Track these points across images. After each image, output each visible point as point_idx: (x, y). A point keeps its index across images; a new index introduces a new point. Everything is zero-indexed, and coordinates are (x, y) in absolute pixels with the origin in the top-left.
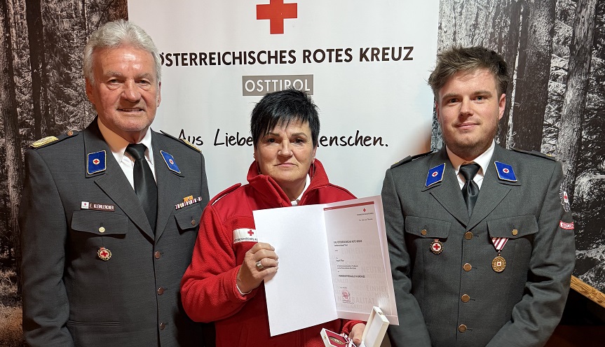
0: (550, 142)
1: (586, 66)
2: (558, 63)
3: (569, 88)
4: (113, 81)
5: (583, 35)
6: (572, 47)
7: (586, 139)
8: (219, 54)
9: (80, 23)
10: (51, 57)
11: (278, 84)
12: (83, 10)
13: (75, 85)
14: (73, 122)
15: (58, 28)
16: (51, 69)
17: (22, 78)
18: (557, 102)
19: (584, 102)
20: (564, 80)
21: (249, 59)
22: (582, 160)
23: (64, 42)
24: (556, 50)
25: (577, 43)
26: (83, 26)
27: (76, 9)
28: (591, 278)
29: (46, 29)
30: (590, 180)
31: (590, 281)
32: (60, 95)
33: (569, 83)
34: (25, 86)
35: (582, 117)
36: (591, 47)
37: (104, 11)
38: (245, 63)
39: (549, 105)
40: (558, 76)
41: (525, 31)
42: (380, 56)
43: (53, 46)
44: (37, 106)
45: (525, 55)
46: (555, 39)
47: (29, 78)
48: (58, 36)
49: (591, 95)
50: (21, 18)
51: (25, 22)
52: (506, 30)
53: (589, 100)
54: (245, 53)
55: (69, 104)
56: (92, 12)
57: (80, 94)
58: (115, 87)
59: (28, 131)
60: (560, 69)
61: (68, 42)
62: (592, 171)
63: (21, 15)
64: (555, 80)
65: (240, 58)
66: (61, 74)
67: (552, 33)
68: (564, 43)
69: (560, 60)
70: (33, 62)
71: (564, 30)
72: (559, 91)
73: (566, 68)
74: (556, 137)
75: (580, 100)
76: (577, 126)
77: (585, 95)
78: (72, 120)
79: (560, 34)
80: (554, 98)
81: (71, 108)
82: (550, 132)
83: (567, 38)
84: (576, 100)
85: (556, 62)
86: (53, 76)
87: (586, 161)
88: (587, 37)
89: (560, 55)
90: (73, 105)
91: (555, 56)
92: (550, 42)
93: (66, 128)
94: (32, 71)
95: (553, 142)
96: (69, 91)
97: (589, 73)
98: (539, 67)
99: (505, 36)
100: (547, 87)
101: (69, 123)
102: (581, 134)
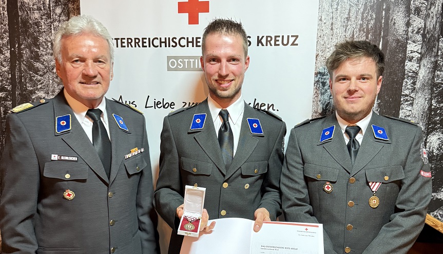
0: (407, 108)
1: (435, 50)
2: (414, 48)
3: (422, 67)
4: (77, 61)
5: (432, 26)
6: (424, 36)
7: (435, 106)
8: (149, 39)
9: (47, 14)
10: (25, 39)
12: (49, 5)
13: (42, 60)
14: (41, 88)
15: (30, 18)
16: (25, 48)
17: (3, 54)
18: (412, 77)
19: (433, 78)
20: (418, 61)
21: (172, 44)
22: (433, 123)
23: (34, 28)
24: (411, 37)
25: (428, 33)
26: (49, 17)
27: (44, 4)
28: (440, 215)
29: (21, 19)
30: (439, 139)
32: (31, 67)
33: (422, 63)
34: (5, 61)
35: (432, 89)
36: (439, 36)
37: (65, 5)
38: (169, 46)
39: (406, 80)
40: (413, 57)
41: (387, 23)
42: (273, 42)
43: (26, 31)
44: (13, 75)
45: (388, 41)
46: (410, 29)
47: (8, 55)
48: (30, 24)
49: (439, 72)
50: (3, 10)
51: (6, 13)
52: (372, 22)
53: (438, 76)
54: (169, 38)
55: (37, 74)
56: (56, 6)
57: (46, 67)
58: (78, 66)
59: (6, 94)
60: (414, 52)
61: (38, 28)
62: (440, 131)
63: (3, 7)
64: (410, 61)
65: (165, 43)
66: (32, 52)
67: (408, 24)
68: (418, 33)
69: (414, 45)
70: (12, 42)
71: (418, 22)
72: (414, 70)
73: (420, 51)
74: (412, 104)
75: (430, 76)
76: (428, 96)
77: (434, 72)
78: (39, 86)
79: (414, 26)
80: (410, 74)
81: (39, 78)
82: (407, 101)
83: (420, 29)
84: (427, 76)
85: (411, 47)
86: (26, 53)
87: (435, 123)
88: (436, 28)
89: (414, 42)
90: (41, 76)
91: (410, 42)
92: (407, 31)
93: (35, 93)
94: (10, 49)
95: (409, 108)
96: (37, 65)
97: (437, 55)
98: (398, 50)
99: (371, 27)
100: (404, 66)
101: (37, 89)
102: (431, 102)
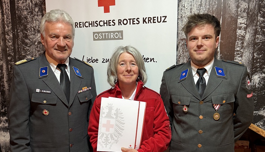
0: (239, 59)
1: (255, 22)
2: (241, 21)
3: (247, 33)
4: (54, 37)
5: (253, 7)
6: (248, 13)
7: (256, 57)
8: (83, 22)
9: (31, 12)
10: (20, 27)
11: (108, 35)
12: (32, 6)
13: (29, 38)
14: (29, 54)
15: (22, 14)
16: (20, 31)
17: (9, 36)
18: (241, 39)
19: (255, 39)
20: (244, 29)
21: (95, 25)
22: (255, 67)
23: (24, 20)
24: (240, 15)
25: (250, 11)
26: (32, 13)
27: (29, 6)
28: (261, 125)
29: (17, 15)
30: (259, 77)
31: (261, 126)
32: (23, 42)
33: (247, 30)
34: (10, 39)
35: (254, 46)
36: (257, 13)
37: (40, 6)
39: (237, 41)
40: (241, 27)
41: (225, 7)
42: (152, 21)
43: (21, 22)
44: (15, 47)
45: (225, 18)
46: (239, 10)
47: (11, 36)
48: (22, 18)
49: (258, 36)
50: (8, 11)
51: (10, 12)
52: (215, 6)
53: (257, 38)
54: (94, 22)
55: (27, 46)
56: (35, 7)
57: (31, 42)
59: (11, 58)
60: (242, 24)
61: (26, 20)
62: (260, 72)
63: (8, 9)
64: (240, 29)
65: (92, 24)
66: (24, 34)
67: (238, 7)
68: (244, 11)
70: (13, 29)
71: (244, 5)
72: (242, 35)
73: (245, 23)
74: (241, 56)
75: (253, 38)
76: (251, 51)
77: (255, 36)
78: (28, 53)
79: (242, 7)
81: (28, 48)
82: (238, 54)
83: (245, 9)
84: (251, 38)
85: (240, 21)
86: (21, 34)
87: (257, 68)
88: (255, 8)
89: (242, 17)
90: (29, 47)
91: (240, 17)
92: (237, 11)
93: (26, 57)
94: (13, 33)
96: (27, 41)
97: (257, 25)
98: (232, 23)
99: (215, 9)
100: (236, 33)
101: (27, 54)
102: (254, 55)
